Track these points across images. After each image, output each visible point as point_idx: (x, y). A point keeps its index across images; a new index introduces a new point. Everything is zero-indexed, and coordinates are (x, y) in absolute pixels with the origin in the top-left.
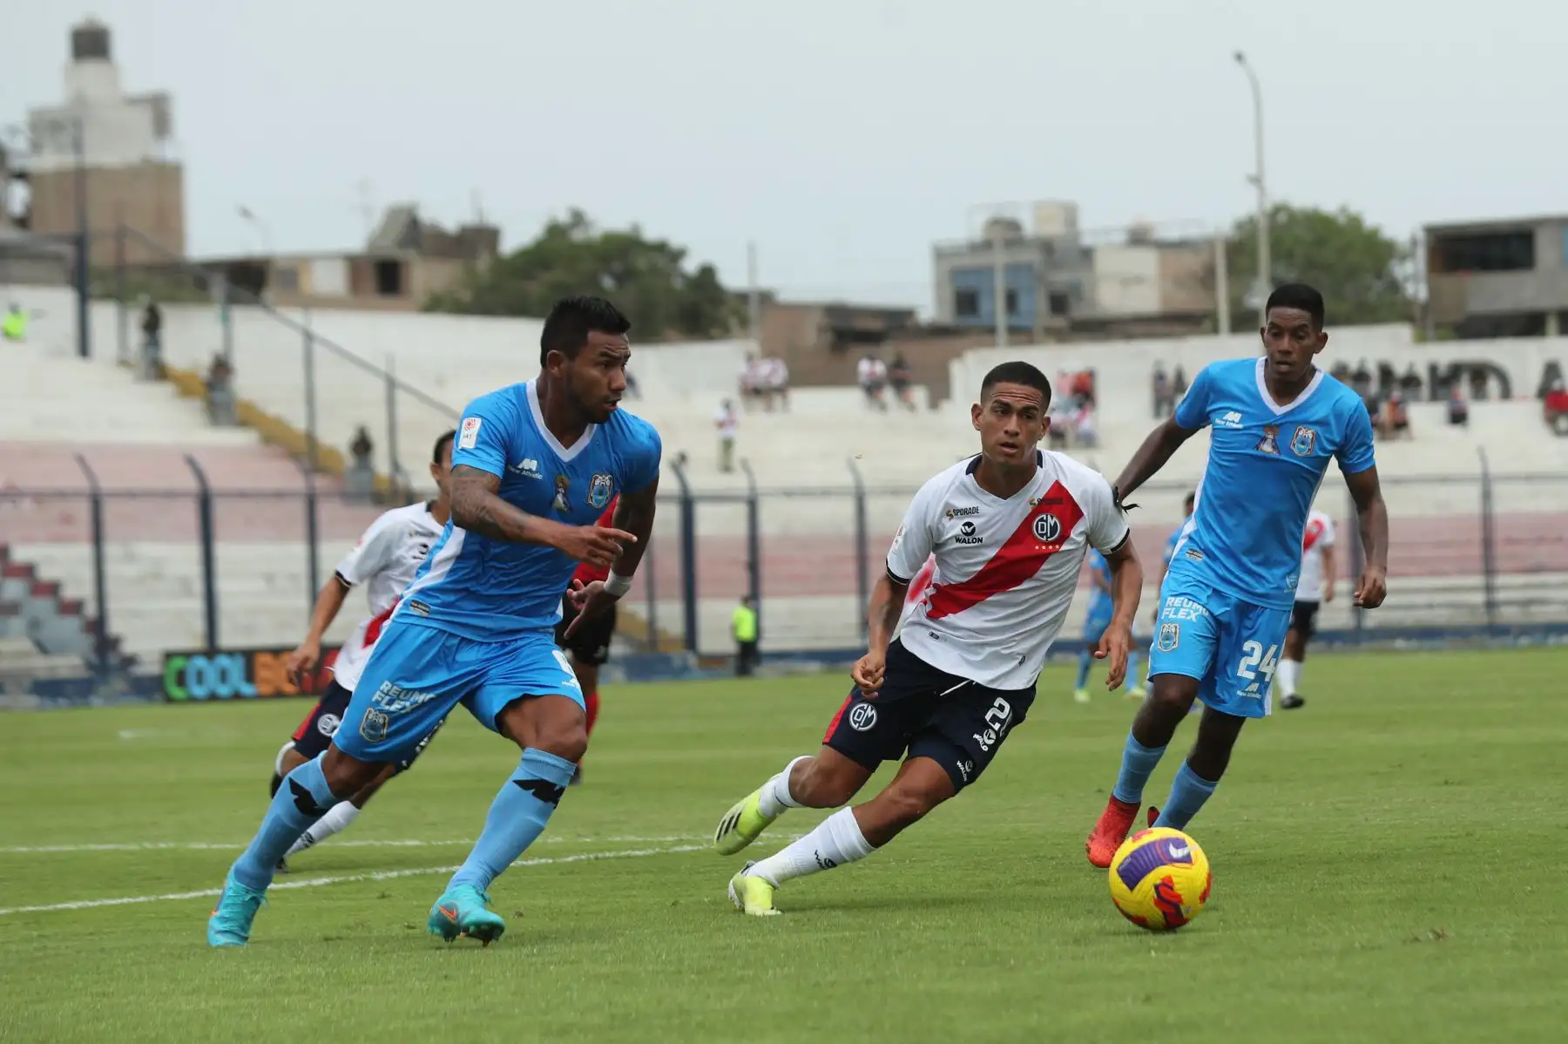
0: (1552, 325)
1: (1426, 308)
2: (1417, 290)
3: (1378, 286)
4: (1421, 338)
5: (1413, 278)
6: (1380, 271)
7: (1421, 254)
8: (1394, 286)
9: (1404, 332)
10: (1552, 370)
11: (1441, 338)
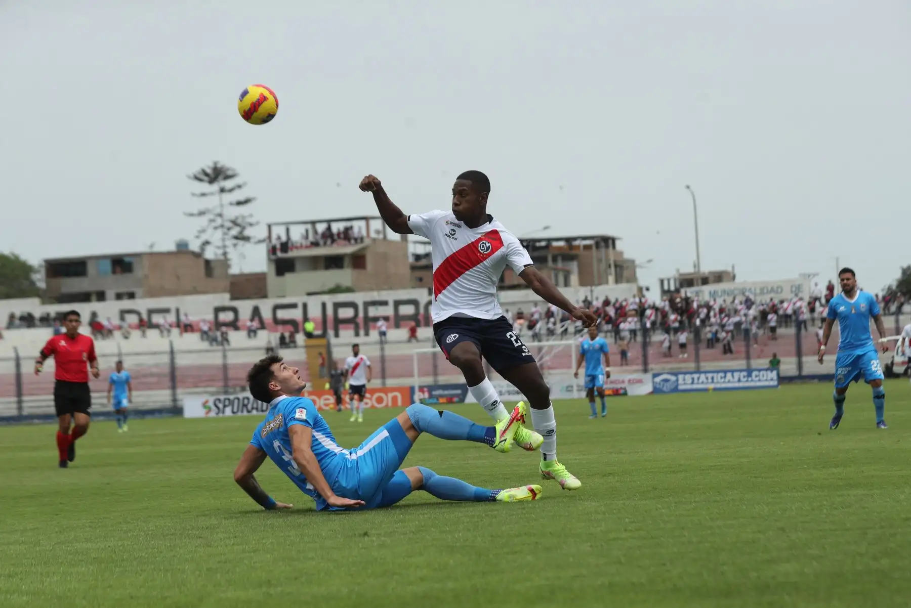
0: (94, 297)
1: (45, 291)
2: (42, 285)
3: (25, 282)
4: (44, 303)
5: (40, 280)
6: (27, 277)
7: (43, 271)
8: (33, 283)
9: (36, 301)
10: (94, 315)
11: (52, 303)
